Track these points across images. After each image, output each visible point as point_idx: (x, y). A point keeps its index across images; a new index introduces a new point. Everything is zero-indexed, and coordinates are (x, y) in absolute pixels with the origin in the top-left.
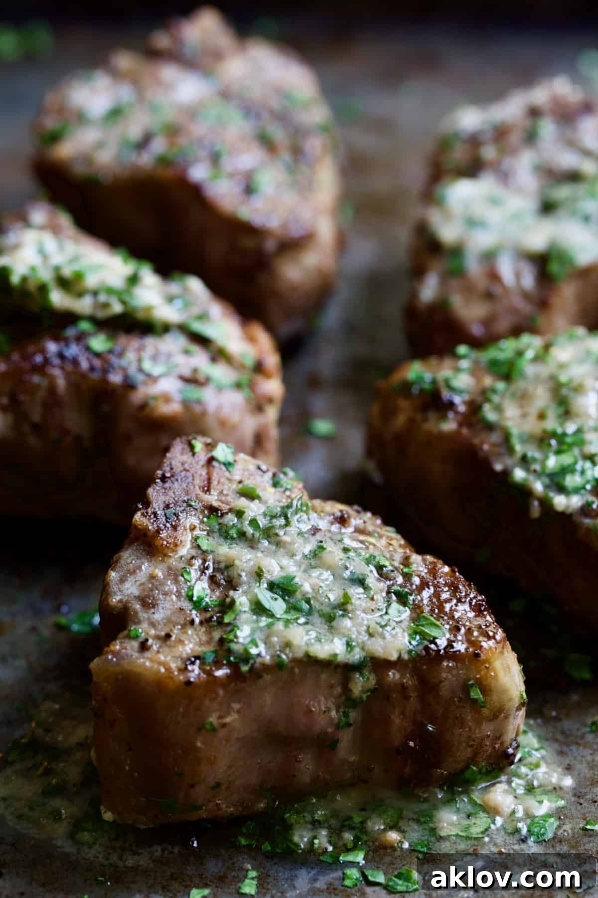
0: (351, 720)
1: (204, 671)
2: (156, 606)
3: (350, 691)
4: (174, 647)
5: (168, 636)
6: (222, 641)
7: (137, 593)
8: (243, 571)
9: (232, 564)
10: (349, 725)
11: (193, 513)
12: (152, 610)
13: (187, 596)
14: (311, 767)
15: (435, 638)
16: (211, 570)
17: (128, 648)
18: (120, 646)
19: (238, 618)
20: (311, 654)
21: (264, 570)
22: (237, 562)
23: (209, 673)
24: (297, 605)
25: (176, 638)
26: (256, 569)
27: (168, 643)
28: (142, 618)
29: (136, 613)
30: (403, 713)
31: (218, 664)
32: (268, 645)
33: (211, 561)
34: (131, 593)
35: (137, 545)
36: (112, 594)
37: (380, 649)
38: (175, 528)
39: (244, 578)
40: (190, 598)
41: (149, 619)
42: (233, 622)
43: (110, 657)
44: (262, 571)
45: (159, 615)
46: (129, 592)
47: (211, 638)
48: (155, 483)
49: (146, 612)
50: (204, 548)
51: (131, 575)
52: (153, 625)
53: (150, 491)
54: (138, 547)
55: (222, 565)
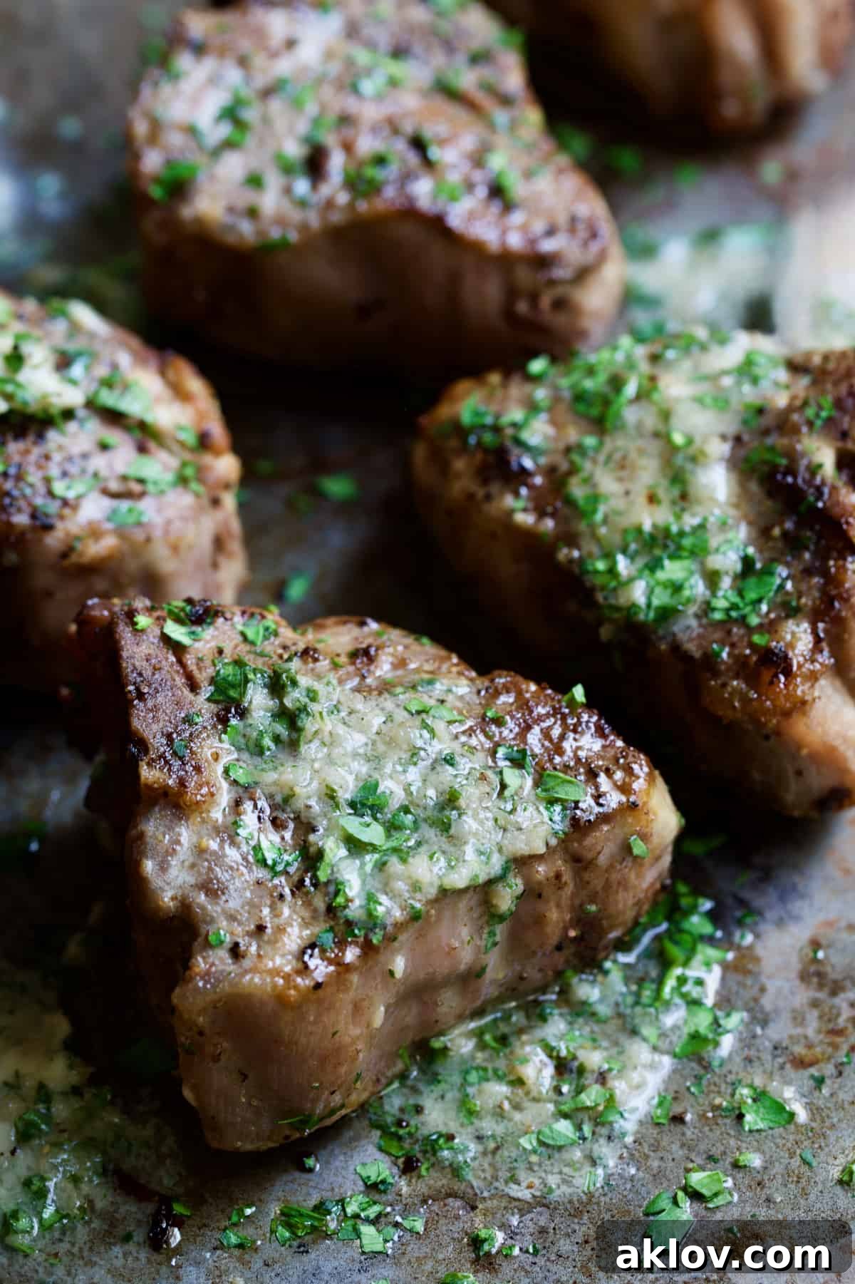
0: (498, 938)
1: (330, 962)
2: (226, 891)
3: (495, 906)
4: (276, 941)
5: (261, 929)
6: (331, 910)
7: (191, 880)
8: (309, 797)
9: (290, 793)
10: (495, 944)
11: (205, 735)
12: (224, 898)
13: (258, 861)
14: (454, 1005)
15: (577, 803)
16: (268, 811)
17: (217, 962)
18: (205, 963)
19: (335, 869)
20: (448, 887)
21: (335, 787)
22: (297, 790)
23: (337, 962)
24: (396, 822)
25: (272, 928)
26: (325, 790)
27: (266, 938)
28: (215, 915)
29: (203, 908)
30: (558, 906)
31: (341, 944)
32: (391, 895)
33: (263, 798)
34: (184, 883)
35: (160, 812)
36: (159, 892)
37: (523, 846)
38: (198, 769)
39: (316, 808)
40: (263, 862)
41: (224, 911)
42: (331, 878)
43: (201, 984)
44: (333, 791)
45: (234, 902)
46: (180, 881)
47: (315, 910)
48: (134, 706)
49: (217, 904)
50: (242, 780)
51: (172, 856)
52: (232, 918)
53: (136, 723)
54: (163, 813)
55: (278, 799)
